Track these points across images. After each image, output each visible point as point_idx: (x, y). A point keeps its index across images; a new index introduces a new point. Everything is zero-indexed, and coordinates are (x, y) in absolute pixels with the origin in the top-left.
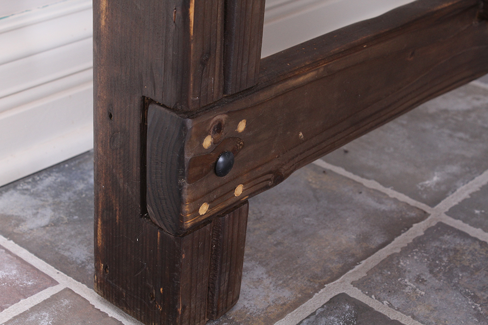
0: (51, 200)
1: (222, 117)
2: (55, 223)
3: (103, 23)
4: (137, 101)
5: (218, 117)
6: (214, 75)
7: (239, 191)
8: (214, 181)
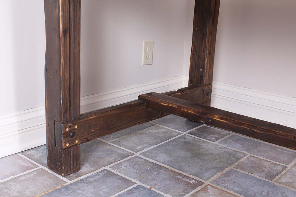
0: (42, 152)
1: (71, 124)
2: (41, 156)
3: (47, 105)
4: (53, 121)
5: (70, 124)
6: (68, 115)
7: (77, 142)
8: (70, 139)
